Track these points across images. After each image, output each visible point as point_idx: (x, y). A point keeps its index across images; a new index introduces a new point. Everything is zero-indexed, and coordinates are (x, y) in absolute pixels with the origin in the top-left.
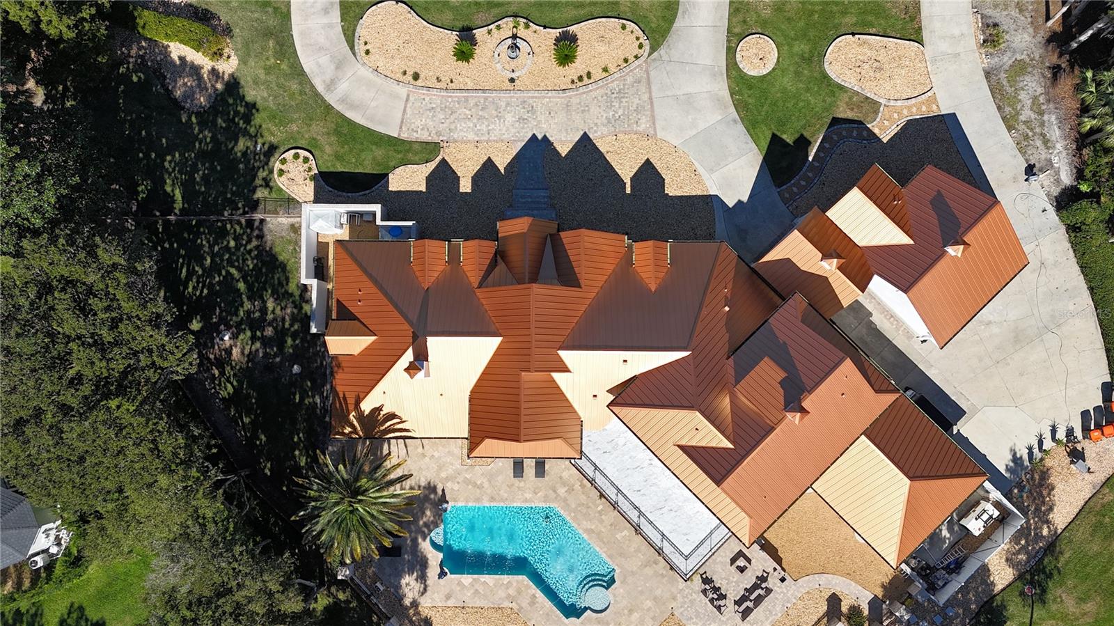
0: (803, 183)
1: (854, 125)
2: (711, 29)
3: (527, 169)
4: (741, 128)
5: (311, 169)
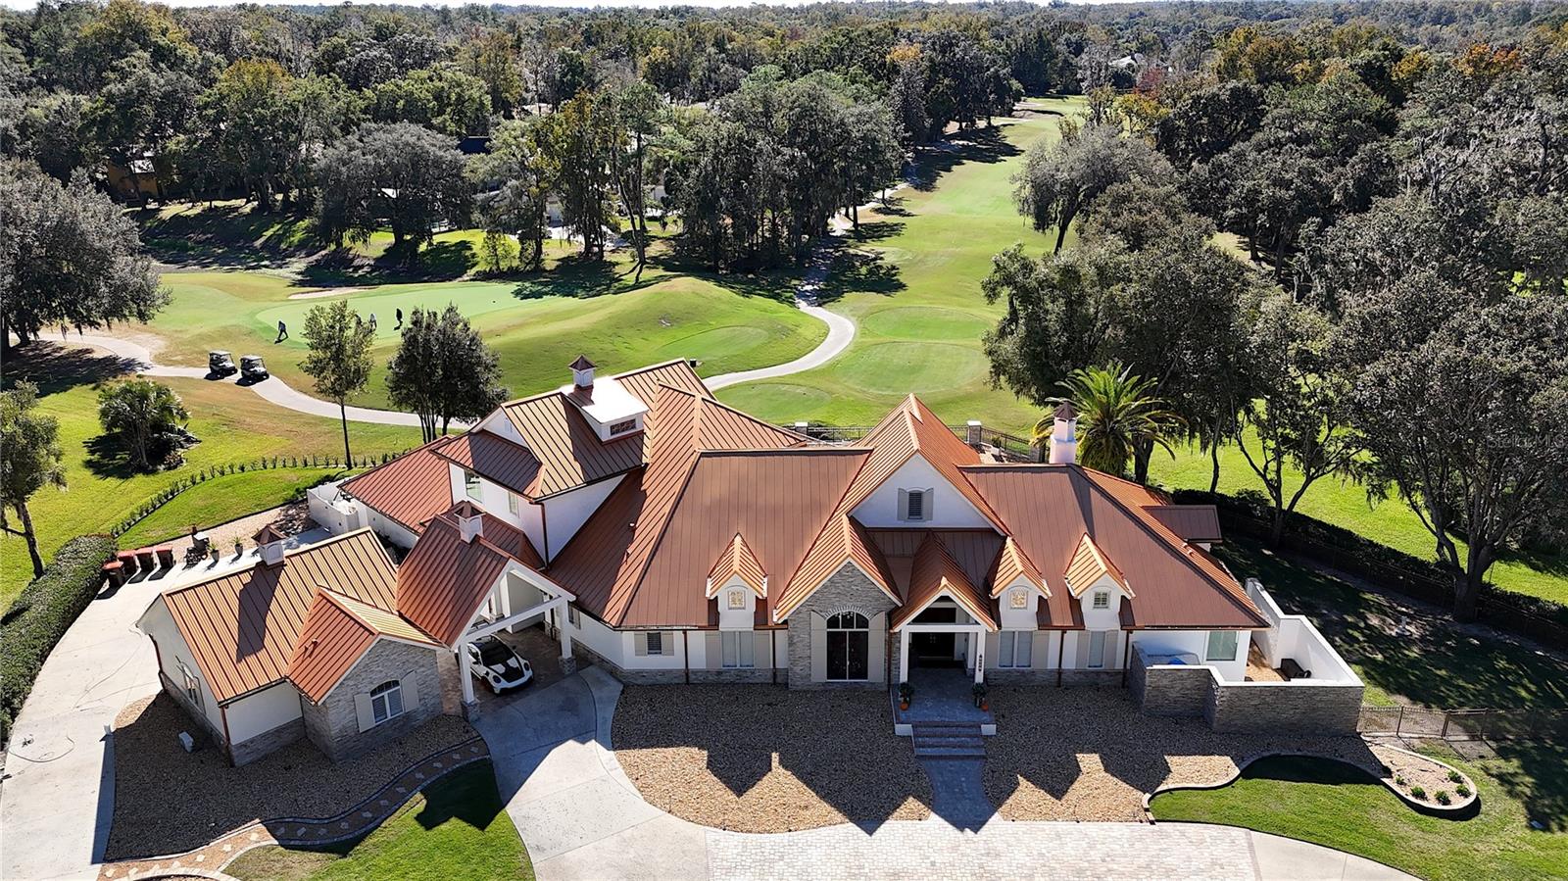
0: (438, 765)
1: (297, 843)
3: (964, 784)
4: (529, 839)
5: (1400, 783)
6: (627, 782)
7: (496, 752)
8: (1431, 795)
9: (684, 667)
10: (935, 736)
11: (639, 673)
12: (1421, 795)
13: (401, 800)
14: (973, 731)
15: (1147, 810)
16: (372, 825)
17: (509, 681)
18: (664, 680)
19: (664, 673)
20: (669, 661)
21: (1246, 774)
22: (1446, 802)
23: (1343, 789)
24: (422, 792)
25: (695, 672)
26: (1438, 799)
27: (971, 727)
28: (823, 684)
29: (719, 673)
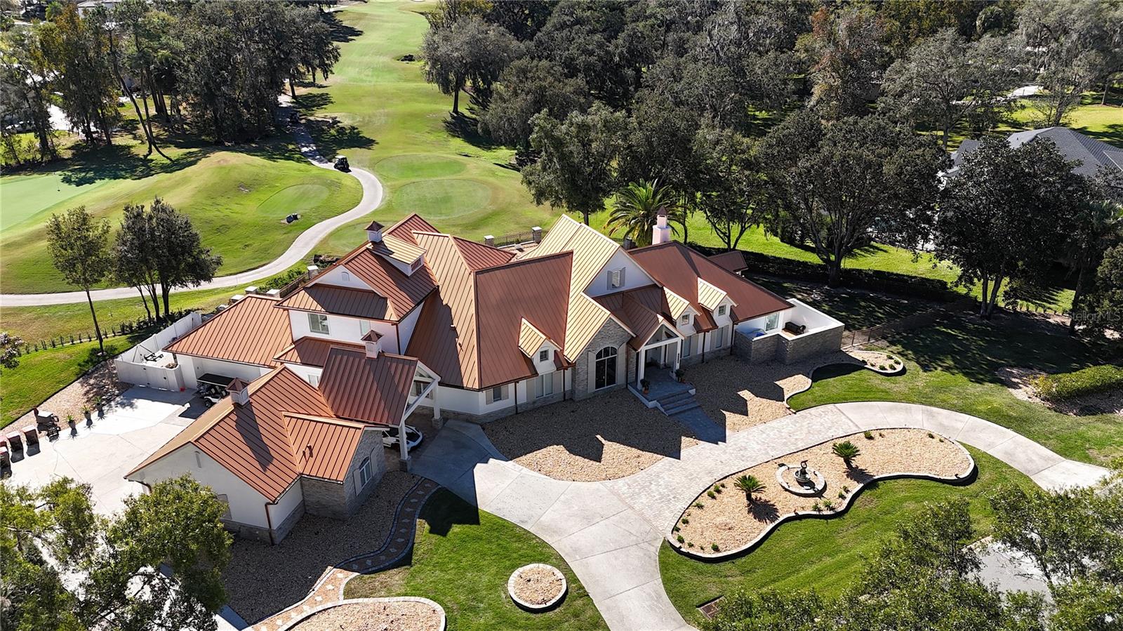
0: (415, 500)
1: (374, 569)
2: (613, 593)
3: (702, 422)
4: (513, 518)
5: (872, 365)
6: (536, 474)
7: (443, 482)
8: (887, 367)
9: (514, 404)
10: (671, 403)
11: (489, 415)
12: (883, 368)
13: (412, 527)
14: (686, 395)
15: (789, 409)
16: (410, 545)
17: (414, 441)
18: (503, 416)
19: (502, 411)
20: (506, 403)
21: (814, 381)
22: (895, 369)
23: (852, 375)
24: (419, 518)
25: (521, 405)
26: (891, 368)
27: (684, 393)
28: (594, 393)
29: (534, 402)
